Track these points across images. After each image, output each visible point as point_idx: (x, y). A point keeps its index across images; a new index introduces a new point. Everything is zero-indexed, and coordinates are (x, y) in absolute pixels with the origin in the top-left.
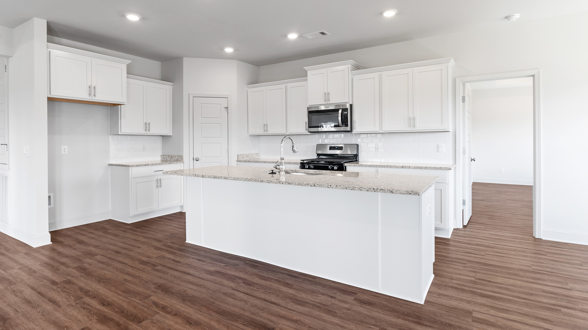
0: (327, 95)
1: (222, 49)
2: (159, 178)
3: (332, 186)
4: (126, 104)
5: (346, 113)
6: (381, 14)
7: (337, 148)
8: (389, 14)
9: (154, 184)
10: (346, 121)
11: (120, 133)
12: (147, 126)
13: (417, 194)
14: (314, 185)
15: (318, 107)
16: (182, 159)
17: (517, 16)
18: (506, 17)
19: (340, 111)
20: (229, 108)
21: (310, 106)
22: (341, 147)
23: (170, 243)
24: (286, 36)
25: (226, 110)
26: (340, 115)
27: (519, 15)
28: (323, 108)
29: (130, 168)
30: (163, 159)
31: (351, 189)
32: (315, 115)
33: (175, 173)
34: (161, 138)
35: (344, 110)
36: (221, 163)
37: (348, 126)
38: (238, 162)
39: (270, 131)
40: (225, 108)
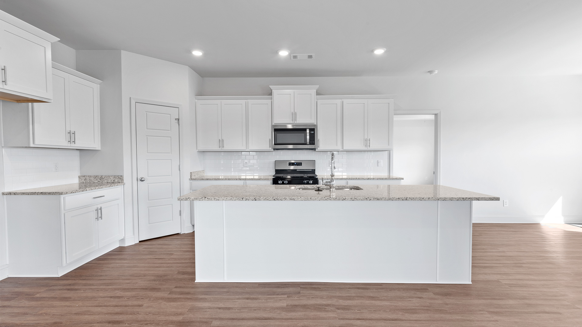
0: (294, 115)
1: (190, 52)
2: (99, 207)
3: (424, 199)
4: (52, 101)
5: (313, 132)
6: (372, 51)
7: (296, 164)
8: (379, 52)
9: (94, 215)
10: (313, 139)
11: (32, 145)
12: (71, 137)
13: (498, 200)
14: (406, 199)
15: (286, 126)
16: (123, 180)
17: (436, 72)
18: (429, 72)
19: (308, 131)
20: (180, 119)
21: (275, 124)
22: (300, 163)
23: (175, 288)
24: (277, 52)
25: (177, 122)
26: (308, 134)
27: (437, 71)
28: (290, 127)
29: (62, 196)
30: (83, 181)
31: (442, 200)
32: (281, 133)
33: (204, 198)
34: (78, 152)
35: (311, 130)
36: (172, 182)
37: (314, 144)
38: (191, 181)
39: (227, 147)
40: (176, 119)
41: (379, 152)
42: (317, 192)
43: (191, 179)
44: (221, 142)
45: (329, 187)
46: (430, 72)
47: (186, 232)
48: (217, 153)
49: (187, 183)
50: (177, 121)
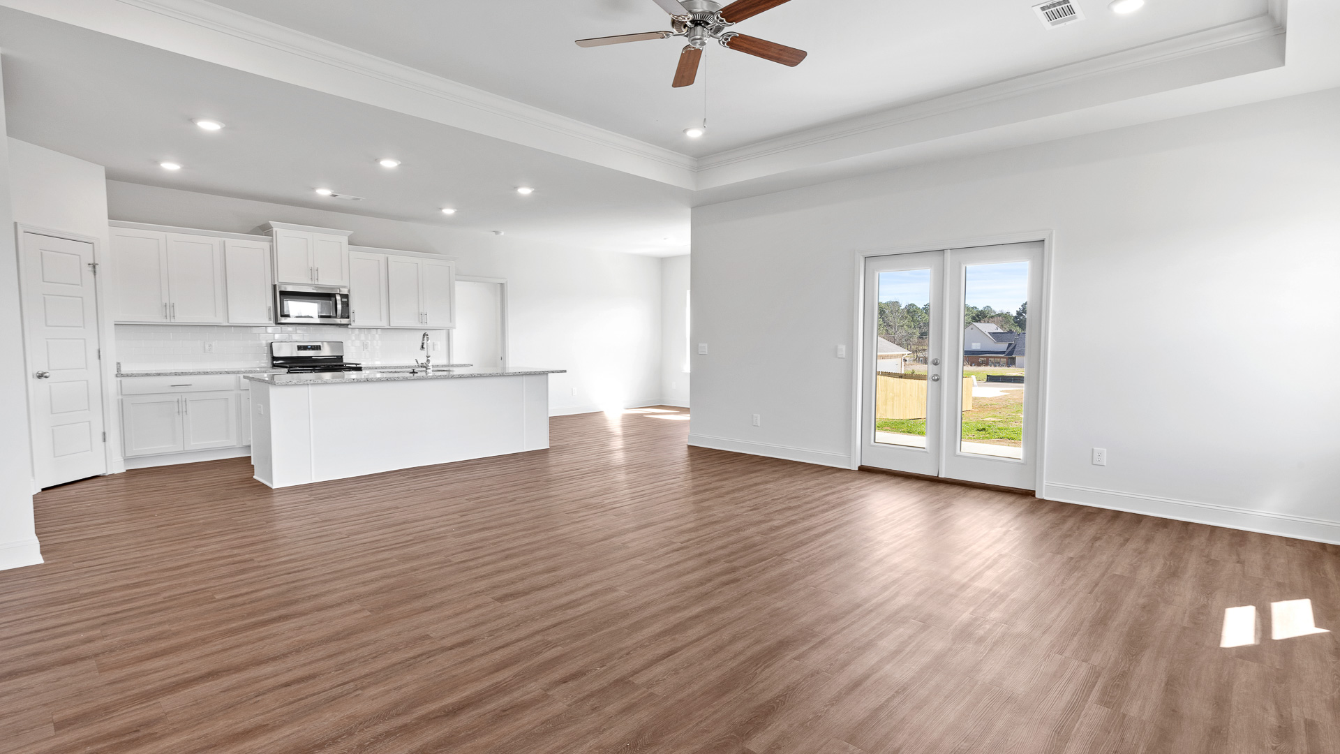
0: (314, 273)
1: (156, 163)
5: (346, 300)
8: (448, 211)
10: (347, 309)
17: (502, 234)
19: (339, 298)
21: (280, 284)
22: (317, 346)
26: (339, 303)
32: (292, 298)
35: (343, 296)
36: (87, 381)
37: (348, 317)
38: (119, 379)
39: (180, 318)
40: (89, 264)
41: (434, 331)
42: (412, 375)
43: (119, 374)
44: (168, 308)
45: (425, 369)
46: (497, 232)
47: (116, 472)
48: (142, 327)
49: (112, 384)
50: (91, 268)
